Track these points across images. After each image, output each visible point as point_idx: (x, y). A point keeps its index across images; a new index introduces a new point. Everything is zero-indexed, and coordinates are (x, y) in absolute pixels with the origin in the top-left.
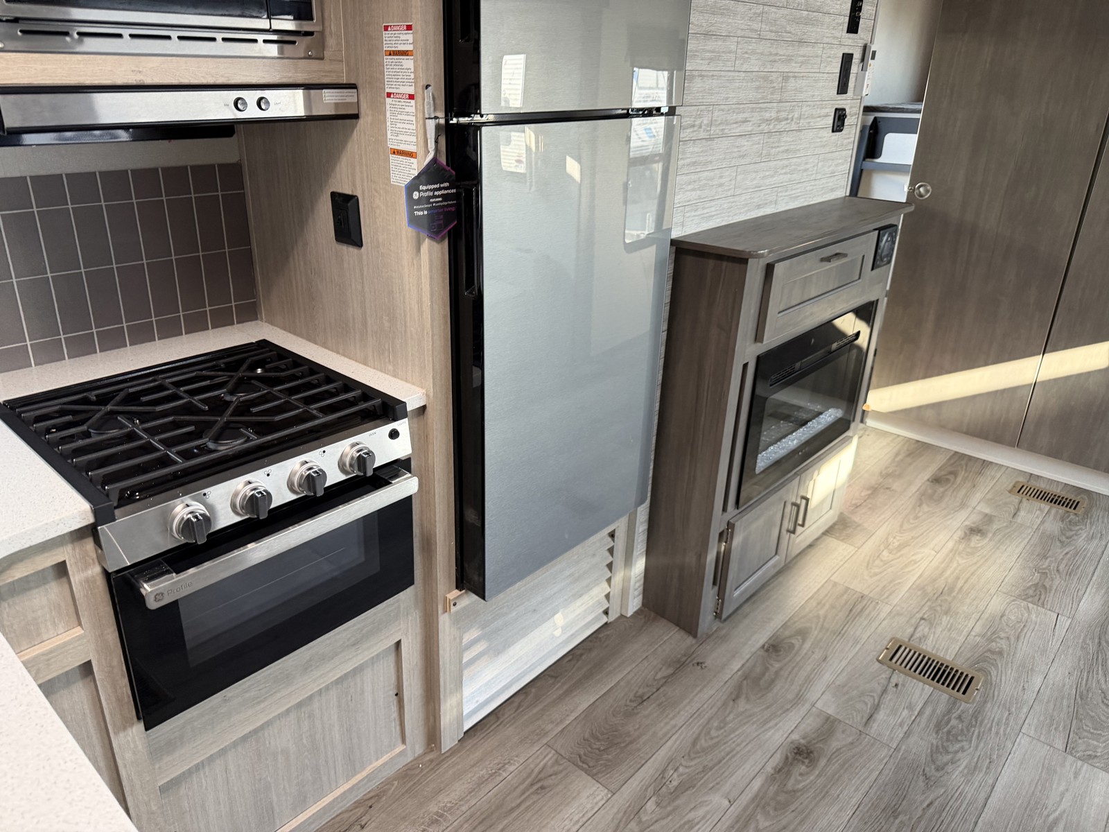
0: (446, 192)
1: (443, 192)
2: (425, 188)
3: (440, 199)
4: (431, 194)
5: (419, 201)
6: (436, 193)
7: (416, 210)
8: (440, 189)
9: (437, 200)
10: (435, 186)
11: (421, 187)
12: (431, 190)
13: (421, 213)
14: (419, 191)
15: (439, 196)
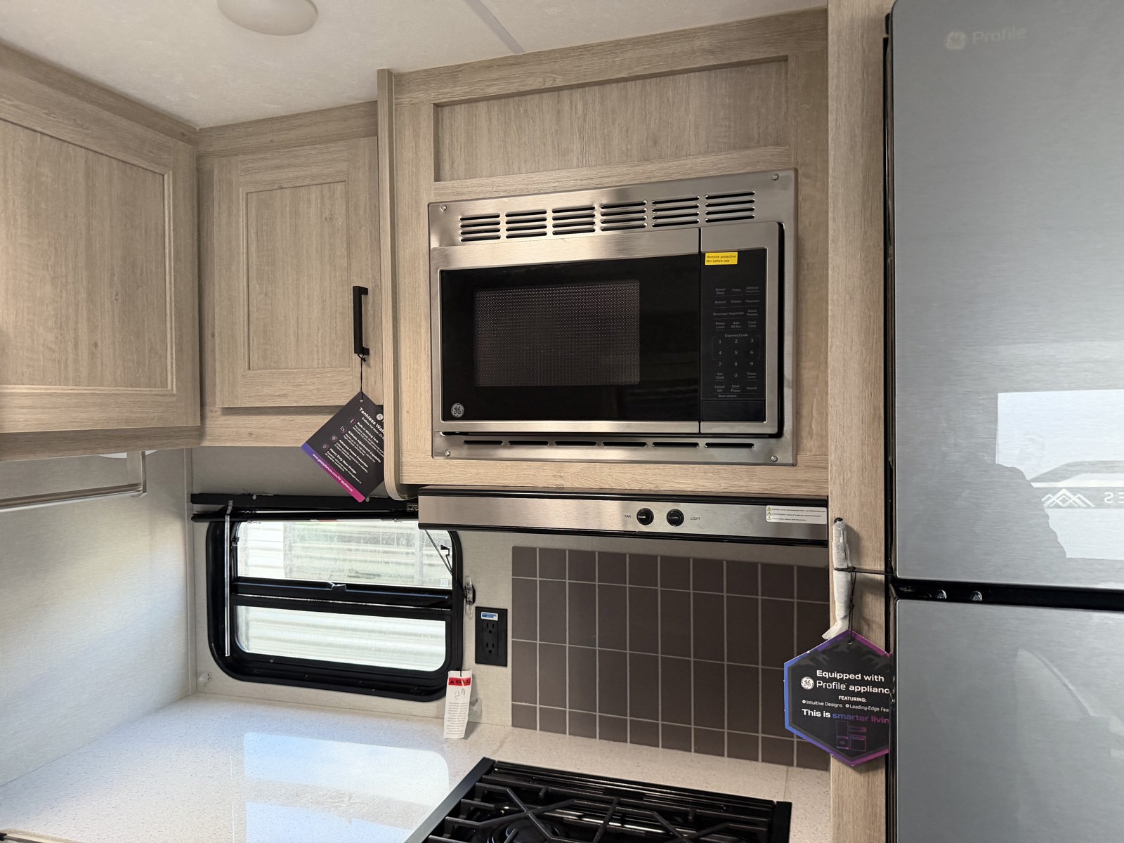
0: (876, 690)
1: (869, 689)
2: (827, 675)
3: (863, 700)
4: (843, 687)
5: (815, 693)
6: (852, 688)
7: (807, 706)
8: (862, 683)
9: (855, 699)
10: (852, 677)
11: (819, 673)
12: (841, 681)
13: (819, 714)
14: (815, 678)
15: (859, 694)
